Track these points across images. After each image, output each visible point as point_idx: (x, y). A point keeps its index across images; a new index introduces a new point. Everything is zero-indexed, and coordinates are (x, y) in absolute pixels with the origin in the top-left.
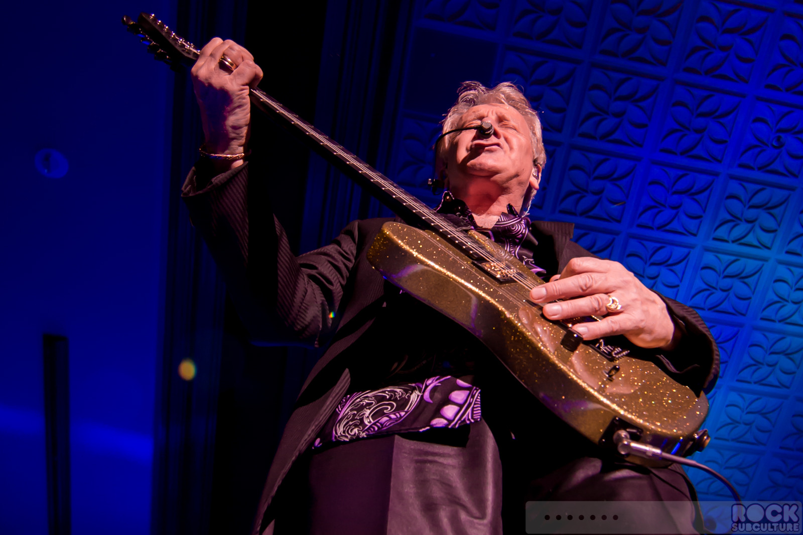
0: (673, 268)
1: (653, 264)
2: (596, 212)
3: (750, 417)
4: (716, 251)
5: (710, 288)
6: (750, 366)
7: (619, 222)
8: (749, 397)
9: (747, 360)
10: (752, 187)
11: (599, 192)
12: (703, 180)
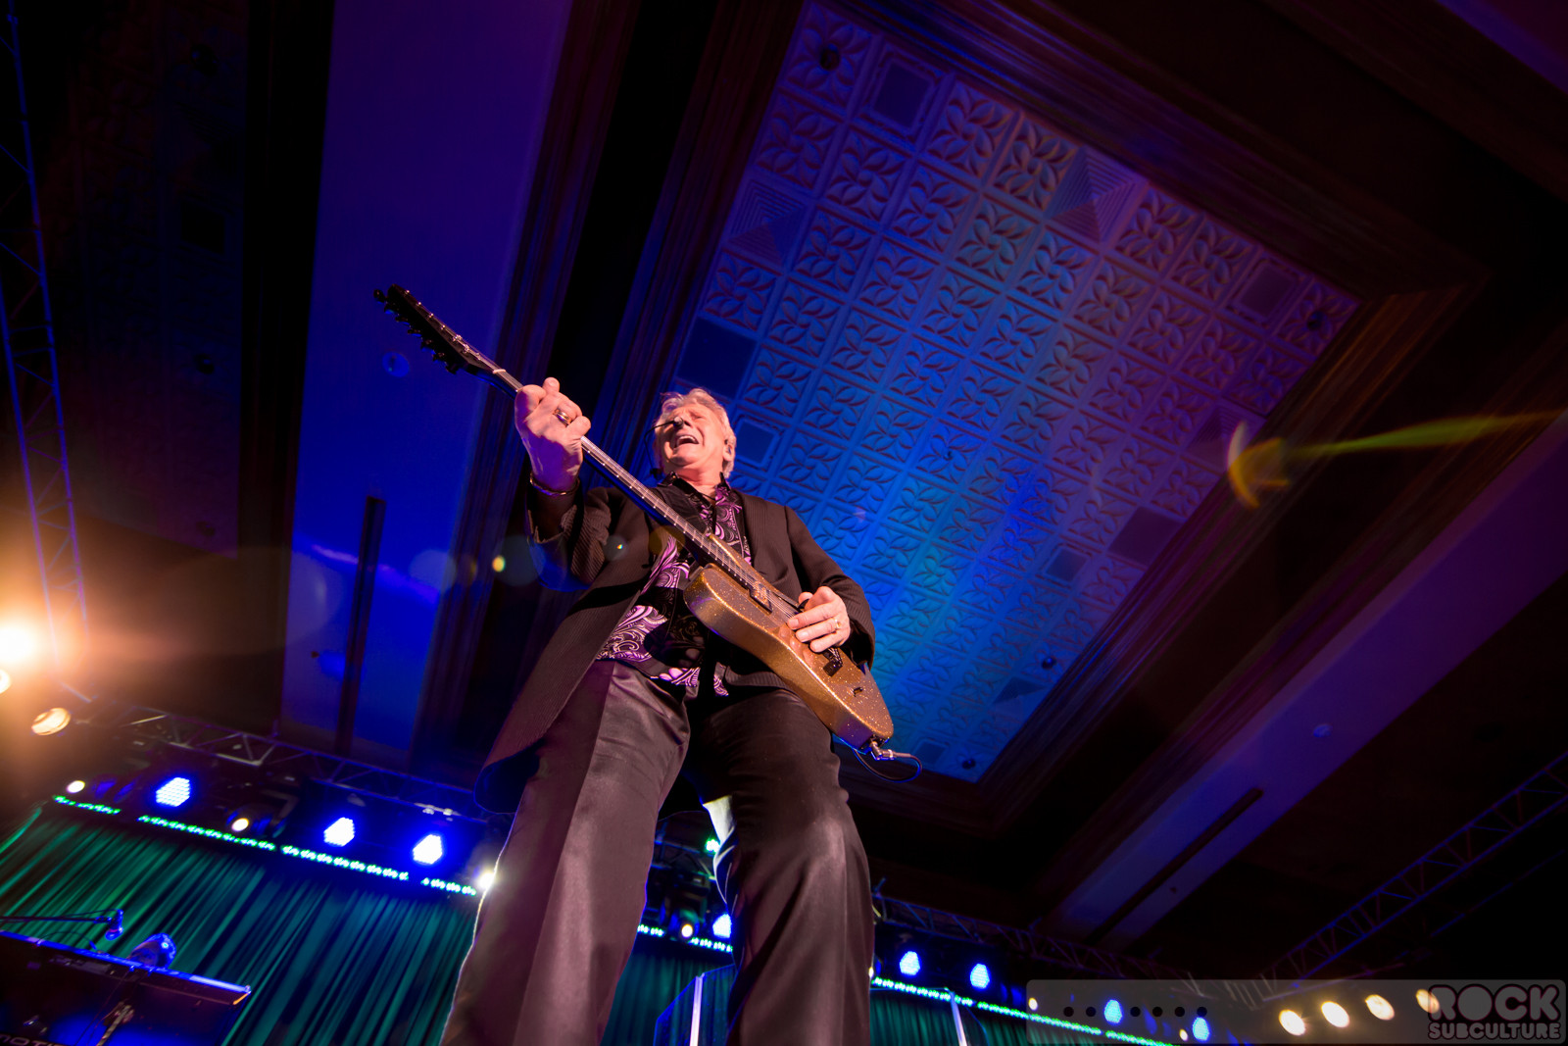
0: (856, 534)
1: (841, 528)
2: (807, 481)
3: (889, 653)
4: (888, 528)
5: (880, 554)
6: (897, 615)
7: (821, 492)
8: (893, 638)
9: (896, 611)
10: (923, 485)
11: (812, 468)
12: (889, 473)
